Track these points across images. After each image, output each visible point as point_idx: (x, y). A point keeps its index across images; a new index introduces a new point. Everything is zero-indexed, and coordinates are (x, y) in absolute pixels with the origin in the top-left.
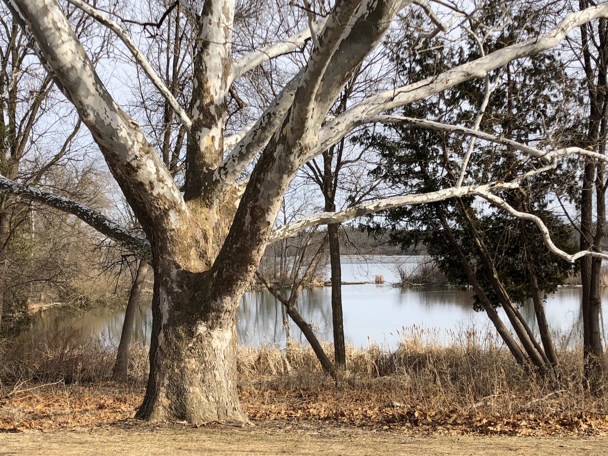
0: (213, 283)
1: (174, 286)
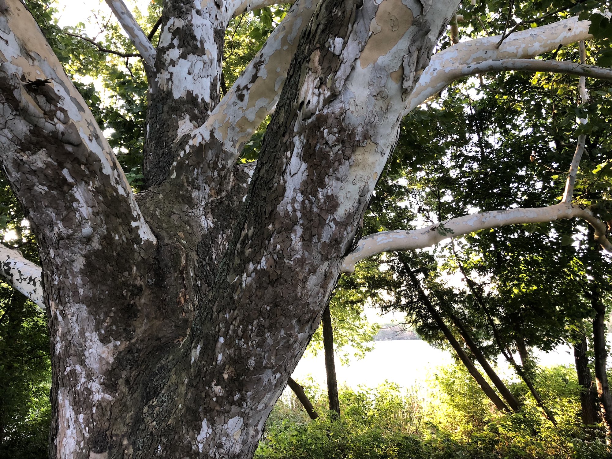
0: (190, 379)
1: (95, 386)
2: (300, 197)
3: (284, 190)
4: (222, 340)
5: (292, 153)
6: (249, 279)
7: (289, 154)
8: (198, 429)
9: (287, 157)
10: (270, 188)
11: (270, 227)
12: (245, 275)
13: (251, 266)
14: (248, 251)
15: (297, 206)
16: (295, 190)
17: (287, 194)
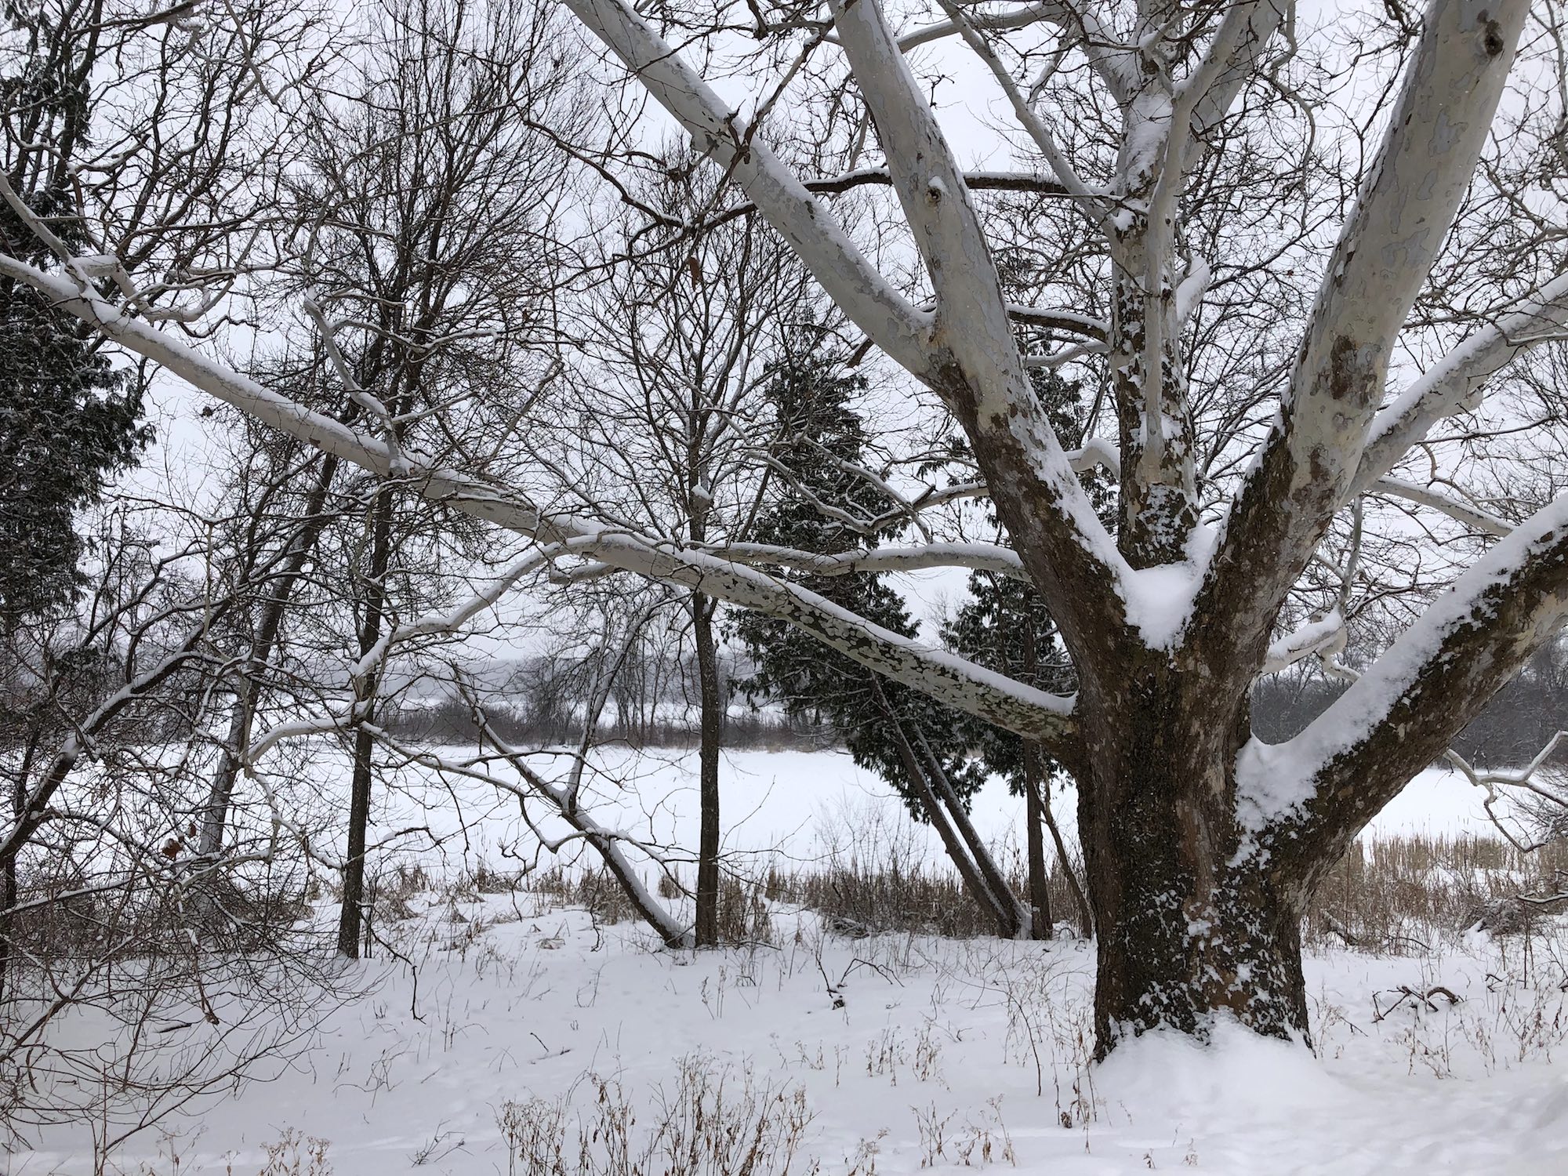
8: (1335, 833)
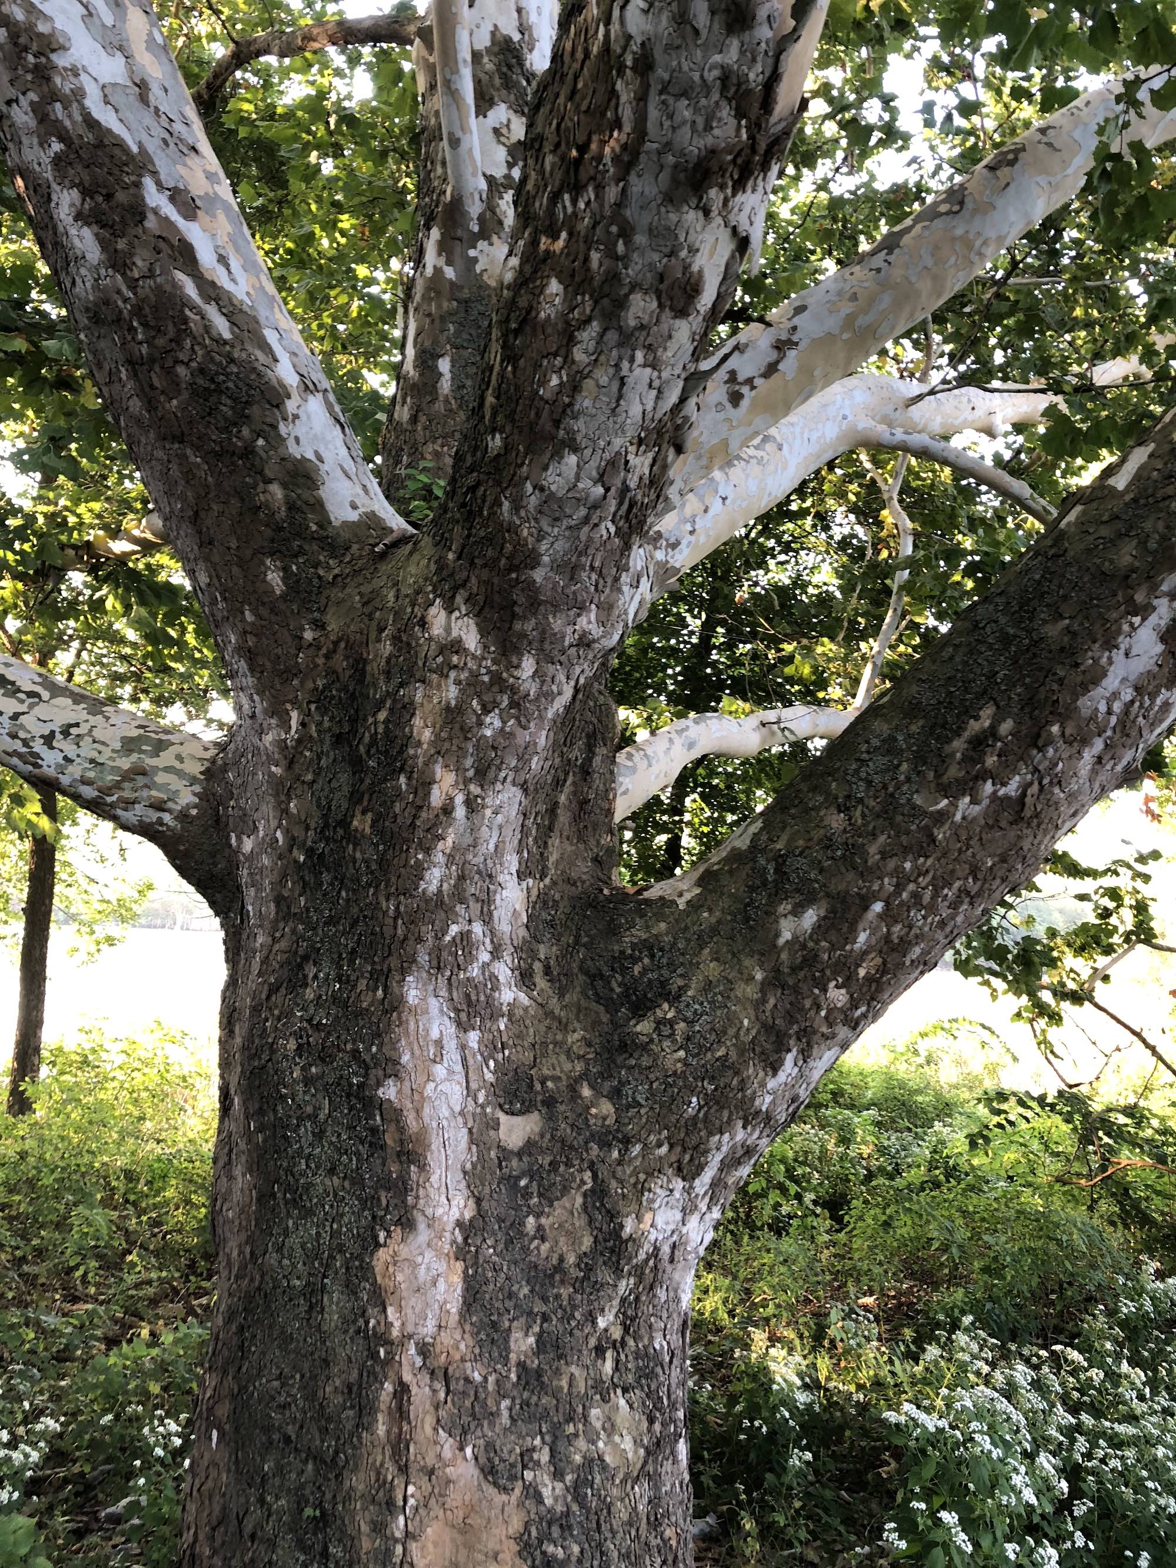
0: (774, 973)
1: (503, 971)
2: (1128, 694)
3: (1105, 675)
4: (878, 907)
5: (1144, 620)
6: (976, 809)
7: (1137, 620)
8: (775, 1068)
9: (1131, 624)
10: (1077, 665)
11: (1055, 729)
12: (967, 799)
13: (988, 787)
14: (991, 761)
15: (1117, 707)
16: (1124, 680)
17: (1105, 683)
